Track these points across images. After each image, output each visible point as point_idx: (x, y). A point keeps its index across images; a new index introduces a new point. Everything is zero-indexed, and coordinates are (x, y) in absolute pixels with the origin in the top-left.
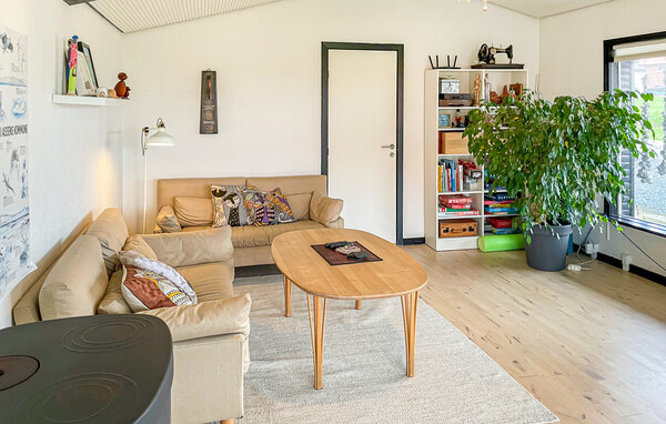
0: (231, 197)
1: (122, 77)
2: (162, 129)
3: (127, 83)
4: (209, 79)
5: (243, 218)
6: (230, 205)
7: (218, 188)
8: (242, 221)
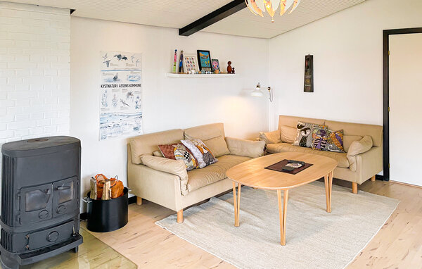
0: (305, 130)
1: (229, 63)
2: (258, 88)
3: (232, 66)
4: (309, 59)
5: (308, 143)
6: (303, 134)
7: (301, 123)
8: (307, 145)
